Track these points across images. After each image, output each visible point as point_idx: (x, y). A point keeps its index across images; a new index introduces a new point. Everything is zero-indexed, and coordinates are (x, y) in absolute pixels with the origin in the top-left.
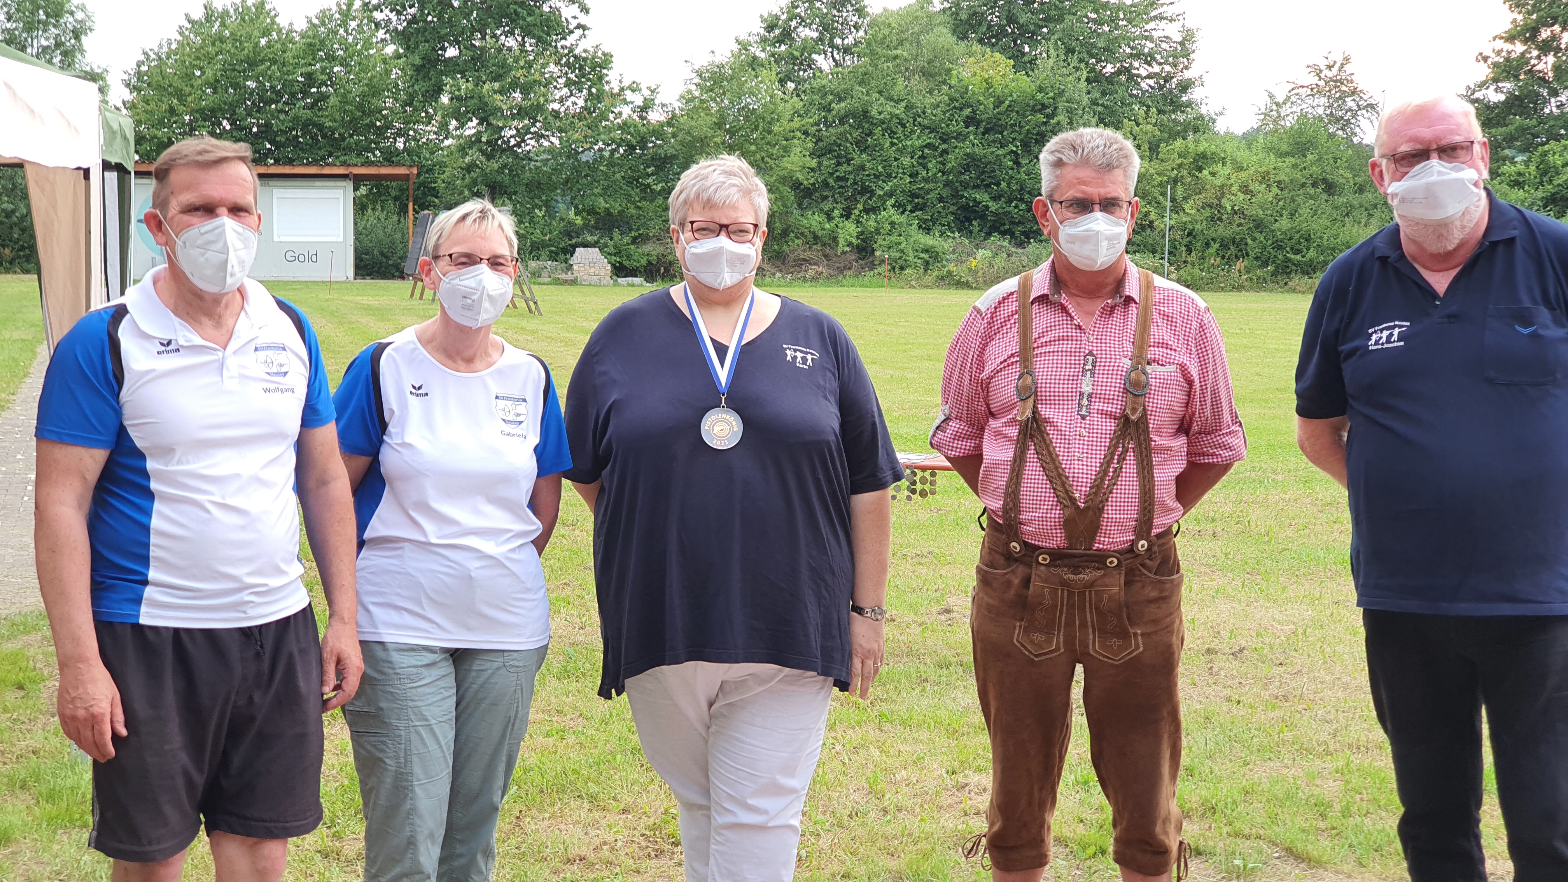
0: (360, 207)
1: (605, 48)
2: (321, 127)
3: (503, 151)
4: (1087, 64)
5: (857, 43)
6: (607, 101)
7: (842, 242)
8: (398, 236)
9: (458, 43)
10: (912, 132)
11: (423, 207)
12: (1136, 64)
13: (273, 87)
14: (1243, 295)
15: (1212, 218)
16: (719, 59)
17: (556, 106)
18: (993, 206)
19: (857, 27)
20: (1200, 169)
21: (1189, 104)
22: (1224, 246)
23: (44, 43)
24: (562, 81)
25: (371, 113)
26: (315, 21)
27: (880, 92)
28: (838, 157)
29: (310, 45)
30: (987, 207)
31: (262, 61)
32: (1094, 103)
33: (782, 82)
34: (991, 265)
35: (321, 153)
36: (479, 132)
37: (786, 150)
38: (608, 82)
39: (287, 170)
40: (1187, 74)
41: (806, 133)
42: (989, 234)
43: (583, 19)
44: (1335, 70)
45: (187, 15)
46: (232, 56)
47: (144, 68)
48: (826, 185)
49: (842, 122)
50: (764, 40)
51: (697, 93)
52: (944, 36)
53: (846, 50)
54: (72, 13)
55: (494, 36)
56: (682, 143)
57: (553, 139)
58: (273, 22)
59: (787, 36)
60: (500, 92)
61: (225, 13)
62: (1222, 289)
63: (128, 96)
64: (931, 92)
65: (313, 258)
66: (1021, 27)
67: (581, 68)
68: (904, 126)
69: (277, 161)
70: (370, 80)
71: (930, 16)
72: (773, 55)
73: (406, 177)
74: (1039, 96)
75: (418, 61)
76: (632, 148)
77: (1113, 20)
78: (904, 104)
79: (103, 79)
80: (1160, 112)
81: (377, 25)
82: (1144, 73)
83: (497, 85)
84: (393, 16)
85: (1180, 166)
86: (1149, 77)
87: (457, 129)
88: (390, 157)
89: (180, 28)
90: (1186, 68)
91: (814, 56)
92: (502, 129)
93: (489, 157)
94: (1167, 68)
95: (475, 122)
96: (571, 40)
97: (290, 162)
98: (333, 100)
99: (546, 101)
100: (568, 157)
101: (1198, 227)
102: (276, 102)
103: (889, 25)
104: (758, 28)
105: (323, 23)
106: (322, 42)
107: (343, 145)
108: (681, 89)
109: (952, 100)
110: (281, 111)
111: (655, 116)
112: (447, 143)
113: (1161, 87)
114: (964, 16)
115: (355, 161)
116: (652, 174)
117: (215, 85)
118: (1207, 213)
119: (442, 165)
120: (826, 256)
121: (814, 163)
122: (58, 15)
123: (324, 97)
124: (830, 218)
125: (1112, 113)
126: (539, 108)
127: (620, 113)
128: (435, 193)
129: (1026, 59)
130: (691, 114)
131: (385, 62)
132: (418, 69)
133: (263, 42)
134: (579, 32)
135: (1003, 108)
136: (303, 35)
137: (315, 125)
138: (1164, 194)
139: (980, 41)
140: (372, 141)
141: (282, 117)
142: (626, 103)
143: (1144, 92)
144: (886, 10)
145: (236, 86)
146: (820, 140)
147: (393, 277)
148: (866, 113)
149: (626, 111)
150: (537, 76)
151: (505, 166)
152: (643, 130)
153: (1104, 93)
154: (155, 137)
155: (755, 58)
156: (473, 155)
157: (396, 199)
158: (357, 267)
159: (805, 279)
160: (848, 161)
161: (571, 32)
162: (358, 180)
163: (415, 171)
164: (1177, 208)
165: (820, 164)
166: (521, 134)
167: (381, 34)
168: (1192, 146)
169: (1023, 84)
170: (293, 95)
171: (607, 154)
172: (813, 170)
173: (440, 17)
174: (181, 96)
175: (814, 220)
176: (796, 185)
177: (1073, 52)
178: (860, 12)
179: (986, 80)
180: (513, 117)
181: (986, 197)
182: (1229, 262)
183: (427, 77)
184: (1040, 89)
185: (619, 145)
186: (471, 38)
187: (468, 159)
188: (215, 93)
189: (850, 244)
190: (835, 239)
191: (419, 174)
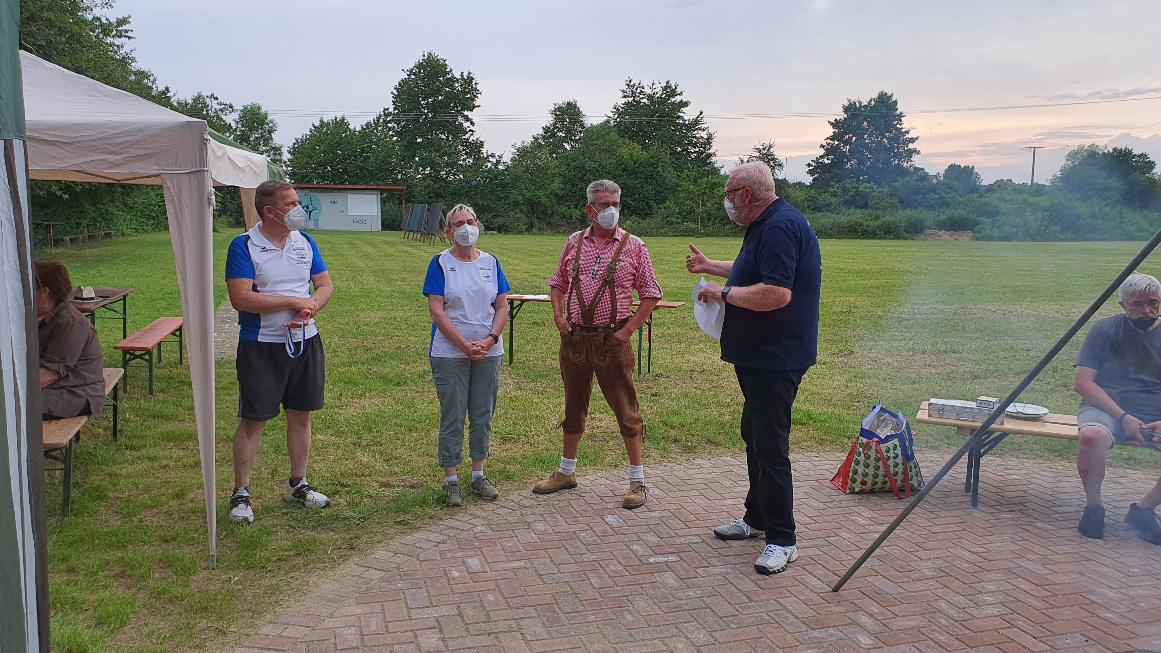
0: (383, 202)
1: (481, 139)
2: (367, 170)
3: (441, 180)
4: (670, 147)
5: (580, 138)
6: (482, 161)
7: (574, 217)
8: (399, 213)
9: (422, 137)
10: (602, 174)
11: (408, 201)
12: (690, 148)
13: (348, 154)
14: (729, 239)
15: (718, 208)
16: (526, 144)
17: (461, 162)
18: (633, 204)
19: (581, 132)
20: (713, 189)
21: (710, 163)
22: (722, 219)
23: (256, 136)
24: (464, 152)
25: (387, 164)
26: (365, 127)
27: (589, 158)
28: (573, 184)
29: (362, 137)
30: (630, 204)
31: (344, 143)
32: (673, 163)
33: (551, 154)
34: (632, 227)
35: (368, 180)
36: (430, 172)
37: (553, 181)
38: (482, 153)
39: (353, 187)
40: (710, 151)
41: (560, 175)
42: (631, 215)
43: (472, 128)
44: (766, 151)
45: (313, 125)
46: (331, 141)
47: (296, 146)
48: (568, 195)
49: (574, 171)
50: (544, 137)
51: (517, 158)
52: (614, 136)
53: (576, 141)
54: (268, 124)
55: (436, 134)
56: (511, 178)
57: (461, 176)
58: (348, 128)
59: (553, 135)
60: (439, 156)
61: (328, 123)
62: (721, 236)
63: (289, 156)
64: (609, 158)
65: (365, 222)
66: (644, 132)
67: (471, 147)
68: (598, 172)
69: (350, 183)
70: (387, 150)
71: (609, 127)
72: (547, 143)
73: (402, 190)
74: (651, 160)
75: (405, 143)
76: (492, 180)
77: (681, 130)
78: (598, 163)
79: (280, 150)
80: (698, 166)
81: (390, 129)
82: (693, 151)
83: (437, 154)
84: (395, 125)
85: (706, 188)
86: (695, 152)
87: (422, 171)
88: (395, 181)
89: (311, 129)
90: (709, 149)
91: (564, 144)
92: (440, 171)
93: (435, 182)
94: (702, 149)
95: (429, 168)
96: (467, 136)
97: (355, 184)
98: (372, 159)
99: (458, 161)
100: (467, 183)
101: (712, 212)
102: (349, 159)
103: (593, 131)
104: (541, 132)
105: (368, 128)
106: (367, 135)
107: (376, 177)
108: (511, 156)
109: (617, 161)
110: (351, 163)
111: (500, 167)
112: (418, 177)
113: (699, 157)
114: (622, 128)
115: (381, 183)
116: (500, 190)
117: (324, 152)
118: (716, 206)
119: (416, 185)
120: (568, 223)
121: (563, 187)
122: (262, 125)
123: (369, 157)
124: (569, 209)
125: (680, 167)
126: (455, 163)
127: (487, 166)
128: (414, 197)
129: (647, 145)
130: (514, 166)
131: (393, 144)
132: (406, 147)
133: (344, 135)
134: (471, 133)
135: (637, 165)
136: (359, 132)
137: (365, 169)
138: (699, 199)
139: (629, 138)
140: (388, 175)
141: (352, 165)
142: (489, 161)
143: (693, 159)
144: (592, 125)
145: (332, 153)
146: (566, 177)
147: (397, 230)
148: (583, 167)
149: (489, 165)
150: (454, 150)
151: (442, 186)
152: (496, 173)
153: (677, 159)
154: (300, 173)
155: (540, 144)
156: (428, 182)
157: (398, 198)
158: (382, 226)
159: (560, 233)
160: (577, 186)
161: (467, 133)
162: (382, 191)
163: (405, 188)
164: (704, 205)
165: (565, 187)
166: (447, 173)
167: (391, 133)
168: (710, 180)
169: (645, 155)
170: (356, 156)
171: (482, 182)
172: (563, 189)
173: (414, 126)
174: (311, 157)
175: (563, 209)
176: (556, 195)
177: (664, 142)
178: (582, 126)
179: (631, 154)
180: (444, 166)
181: (630, 200)
182: (724, 225)
183: (409, 150)
184: (652, 158)
185: (487, 179)
186: (427, 134)
187: (426, 183)
188: (324, 155)
189: (577, 219)
190: (572, 217)
191: (407, 189)
